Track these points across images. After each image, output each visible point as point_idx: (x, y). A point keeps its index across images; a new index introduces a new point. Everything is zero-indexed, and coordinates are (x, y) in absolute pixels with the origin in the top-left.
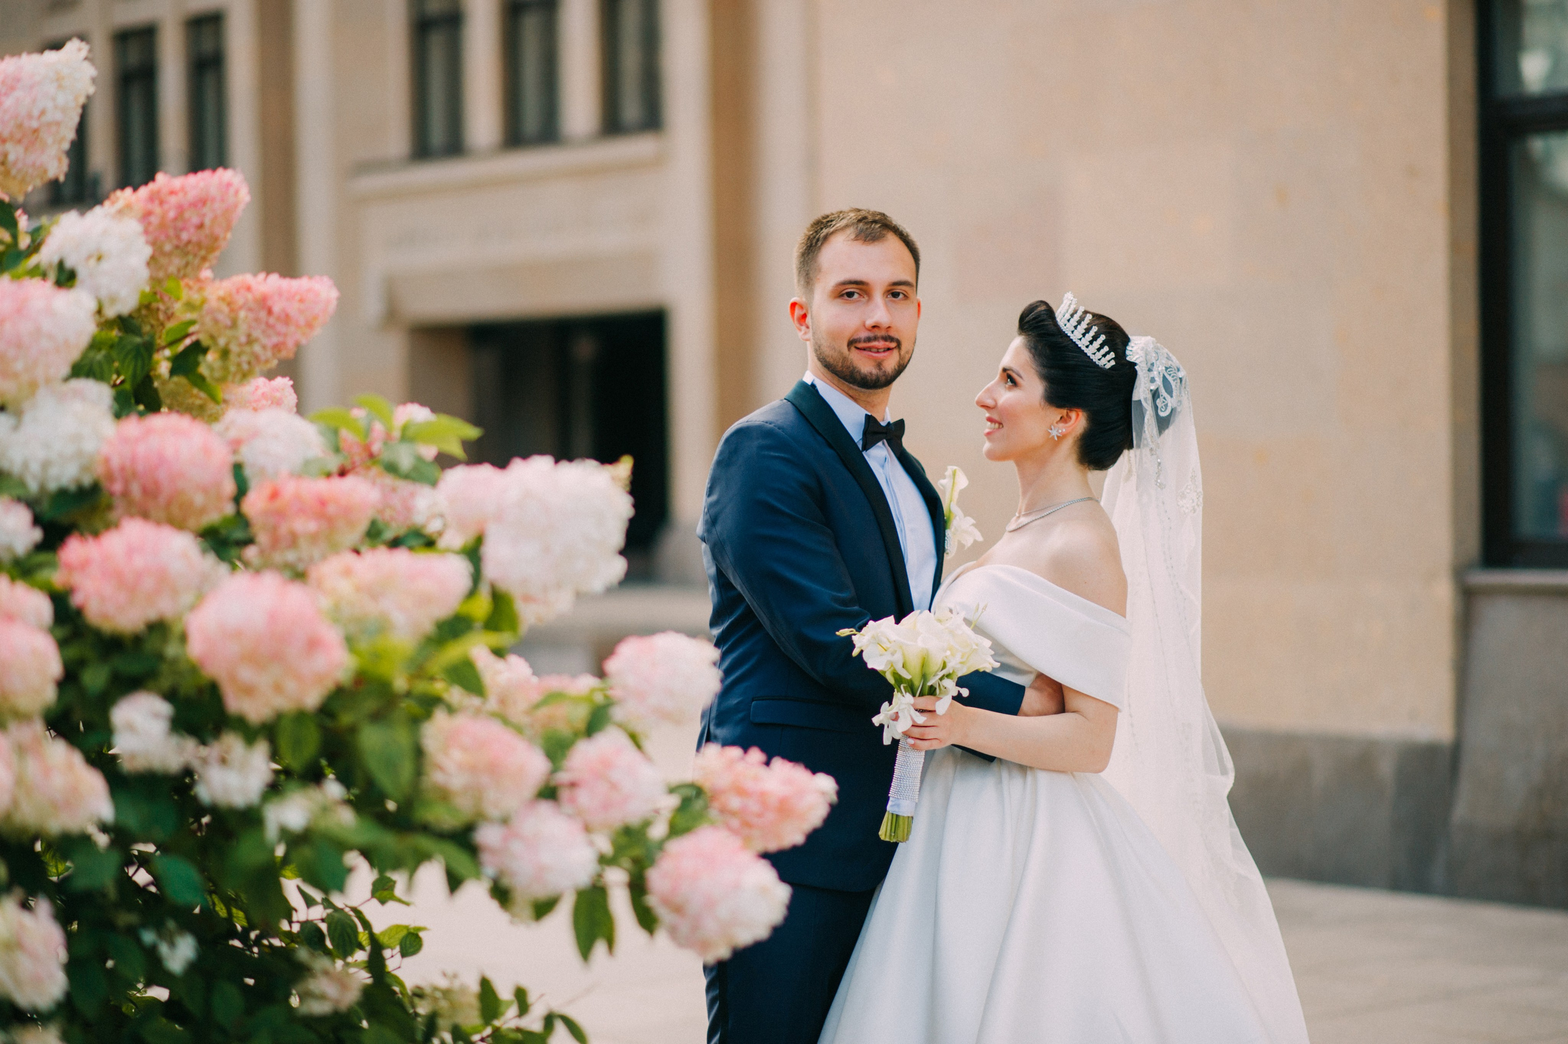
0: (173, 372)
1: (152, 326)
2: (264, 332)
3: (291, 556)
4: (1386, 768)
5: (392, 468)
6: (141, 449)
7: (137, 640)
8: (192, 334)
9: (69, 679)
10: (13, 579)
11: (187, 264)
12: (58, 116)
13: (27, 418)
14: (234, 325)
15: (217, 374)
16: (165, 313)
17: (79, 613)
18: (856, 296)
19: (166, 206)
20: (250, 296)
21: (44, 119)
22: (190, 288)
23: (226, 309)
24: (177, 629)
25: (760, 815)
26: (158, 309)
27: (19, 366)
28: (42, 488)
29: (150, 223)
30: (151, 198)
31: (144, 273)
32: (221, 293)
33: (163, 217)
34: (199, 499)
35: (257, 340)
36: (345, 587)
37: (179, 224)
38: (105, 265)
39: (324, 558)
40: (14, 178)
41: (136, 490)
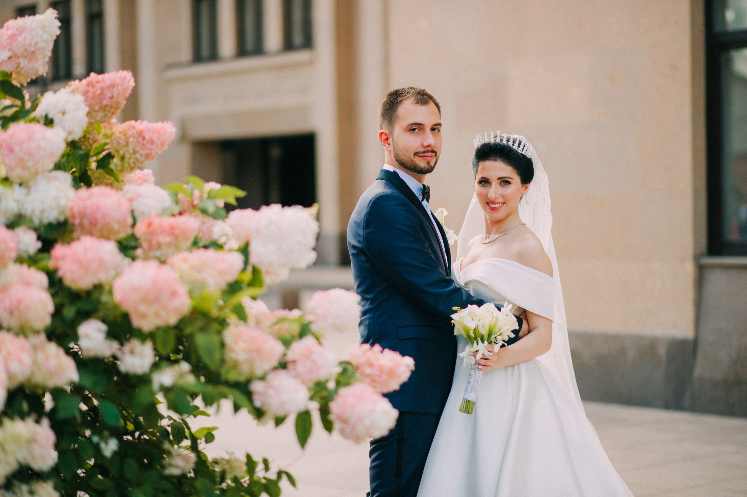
0: (98, 167)
1: (86, 146)
2: (141, 148)
3: (158, 253)
4: (662, 351)
5: (204, 212)
6: (88, 203)
7: (89, 293)
8: (107, 149)
9: (57, 314)
10: (29, 266)
11: (105, 116)
12: (44, 45)
13: (33, 189)
14: (127, 144)
15: (119, 168)
16: (93, 140)
17: (60, 280)
18: (417, 130)
19: (95, 88)
20: (134, 131)
21: (37, 47)
22: (106, 127)
23: (123, 137)
24: (107, 288)
25: (379, 376)
26: (89, 138)
27: (30, 164)
28: (41, 222)
29: (88, 96)
30: (88, 85)
31: (85, 120)
32: (121, 130)
33: (94, 93)
34: (116, 226)
35: (138, 152)
36: (185, 267)
37: (102, 97)
38: (67, 116)
39: (174, 254)
40: (23, 75)
41: (86, 222)
